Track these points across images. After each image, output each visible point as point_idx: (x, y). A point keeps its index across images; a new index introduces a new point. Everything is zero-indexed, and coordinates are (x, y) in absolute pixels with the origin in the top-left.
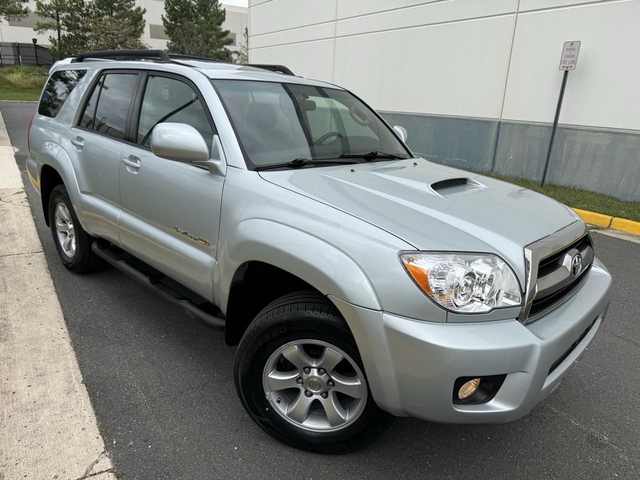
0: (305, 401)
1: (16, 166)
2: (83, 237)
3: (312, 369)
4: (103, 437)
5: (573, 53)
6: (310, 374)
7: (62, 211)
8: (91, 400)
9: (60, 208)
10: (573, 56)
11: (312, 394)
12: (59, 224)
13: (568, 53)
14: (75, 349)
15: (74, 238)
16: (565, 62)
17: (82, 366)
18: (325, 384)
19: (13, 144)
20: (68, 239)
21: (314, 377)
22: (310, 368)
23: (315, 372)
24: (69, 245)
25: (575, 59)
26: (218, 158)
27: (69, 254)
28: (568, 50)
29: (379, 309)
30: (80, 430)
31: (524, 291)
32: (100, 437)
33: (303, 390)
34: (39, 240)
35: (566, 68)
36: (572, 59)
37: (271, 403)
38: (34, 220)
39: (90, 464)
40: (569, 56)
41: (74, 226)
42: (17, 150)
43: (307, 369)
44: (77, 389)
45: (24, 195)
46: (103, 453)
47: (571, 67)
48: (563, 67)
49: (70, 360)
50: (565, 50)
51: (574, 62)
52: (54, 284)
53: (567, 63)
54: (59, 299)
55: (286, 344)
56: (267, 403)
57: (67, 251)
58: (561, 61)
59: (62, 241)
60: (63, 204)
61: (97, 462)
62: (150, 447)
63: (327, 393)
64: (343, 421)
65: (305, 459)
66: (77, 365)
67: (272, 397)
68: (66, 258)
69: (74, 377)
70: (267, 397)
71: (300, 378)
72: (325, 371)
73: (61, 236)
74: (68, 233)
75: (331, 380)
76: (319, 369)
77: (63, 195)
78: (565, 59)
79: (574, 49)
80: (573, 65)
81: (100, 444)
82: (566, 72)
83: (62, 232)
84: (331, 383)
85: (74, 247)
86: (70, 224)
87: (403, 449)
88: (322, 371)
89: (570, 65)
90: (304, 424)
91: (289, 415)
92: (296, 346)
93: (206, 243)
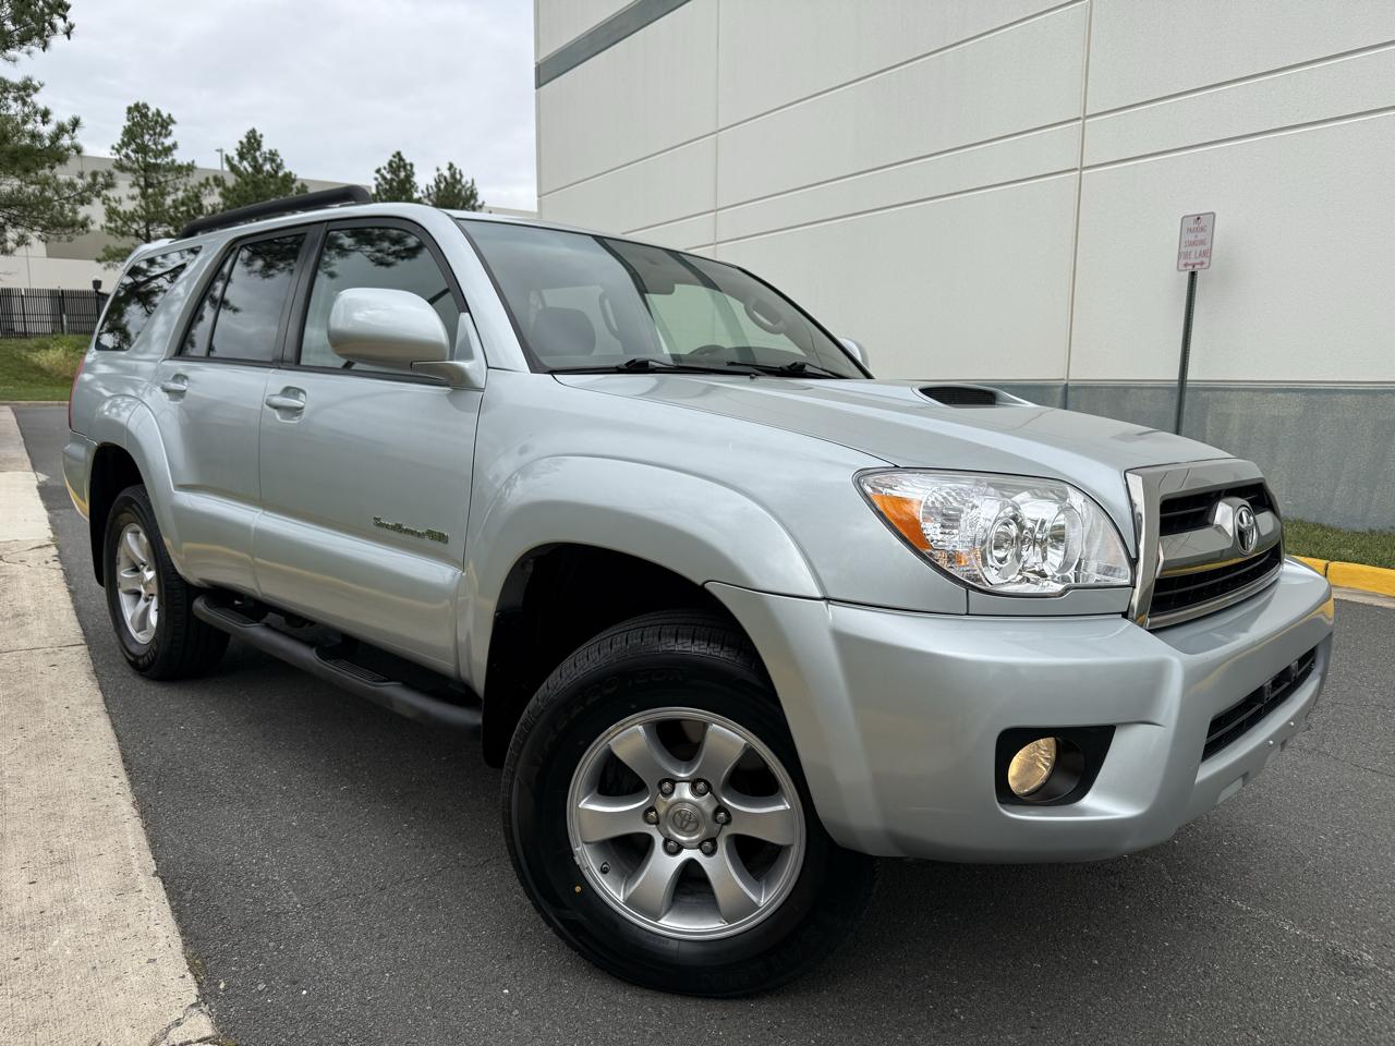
0: (663, 866)
1: (40, 503)
2: (175, 591)
3: (677, 785)
4: (196, 976)
5: (1201, 236)
6: (675, 796)
7: (133, 543)
8: (172, 908)
9: (129, 537)
10: (1202, 242)
11: (680, 848)
12: (124, 574)
13: (1191, 237)
14: (143, 814)
15: (155, 599)
16: (1187, 255)
17: (155, 844)
18: (710, 818)
19: (35, 468)
20: (142, 604)
21: (683, 801)
22: (674, 782)
23: (685, 792)
24: (143, 615)
25: (1207, 247)
26: (469, 355)
27: (142, 638)
28: (1190, 230)
29: (819, 595)
30: (144, 962)
31: (1133, 556)
32: (189, 976)
33: (659, 840)
34: (77, 625)
35: (1191, 267)
36: (1203, 248)
37: (586, 873)
39: (161, 1026)
40: (1193, 244)
41: (158, 573)
42: (43, 478)
43: (667, 786)
44: (143, 887)
45: (53, 551)
46: (193, 1006)
47: (1202, 263)
48: (1186, 265)
49: (132, 834)
50: (1185, 230)
51: (1207, 253)
52: (105, 699)
53: (1193, 256)
54: (114, 726)
55: (618, 723)
56: (576, 874)
57: (138, 632)
58: (1180, 253)
59: (129, 611)
60: (137, 527)
61: (178, 1023)
62: (304, 992)
63: (713, 841)
64: (755, 907)
65: (667, 1009)
66: (144, 842)
67: (588, 860)
68: (134, 649)
69: (136, 864)
70: (576, 858)
71: (652, 809)
72: (709, 788)
73: (125, 600)
74: (143, 591)
75: (721, 808)
76: (694, 783)
77: (139, 506)
78: (1189, 249)
79: (1202, 229)
80: (1206, 260)
81: (190, 992)
82: (1193, 274)
83: (129, 592)
84: (722, 814)
85: (153, 618)
86: (149, 570)
87: (897, 986)
88: (701, 786)
89: (1198, 261)
90: (664, 922)
91: (628, 902)
92: (640, 728)
93: (442, 538)
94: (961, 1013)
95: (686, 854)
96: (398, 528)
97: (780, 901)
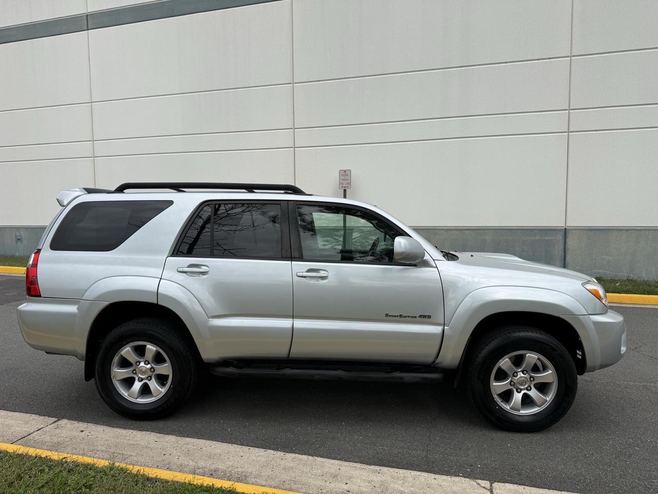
3: (518, 373)
5: (347, 177)
6: (519, 376)
10: (347, 180)
11: (521, 390)
13: (343, 178)
16: (342, 184)
18: (529, 380)
21: (521, 377)
23: (521, 375)
25: (349, 181)
28: (342, 175)
29: (587, 314)
33: (515, 390)
35: (343, 188)
36: (347, 181)
40: (344, 180)
43: (515, 374)
47: (348, 187)
50: (340, 175)
51: (349, 183)
53: (344, 184)
56: (495, 403)
58: (340, 183)
63: (530, 387)
64: (547, 400)
71: (512, 381)
72: (527, 372)
76: (523, 372)
78: (342, 182)
79: (347, 175)
80: (349, 186)
82: (345, 191)
84: (532, 378)
88: (525, 372)
89: (347, 186)
90: (521, 412)
91: (511, 408)
92: (507, 359)
93: (429, 317)
95: (523, 392)
97: (553, 398)
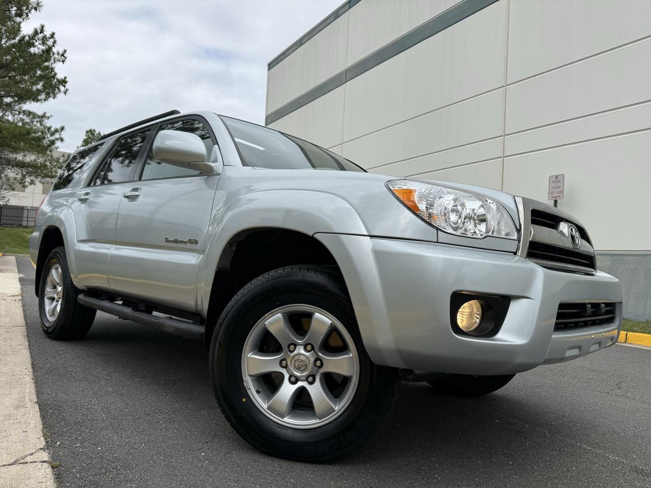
0: (287, 390)
1: (18, 283)
2: (71, 292)
3: (297, 347)
4: (46, 439)
5: (558, 184)
6: (295, 352)
7: (55, 274)
8: (41, 415)
9: (53, 271)
10: (559, 187)
11: (297, 380)
12: (48, 289)
13: (554, 185)
14: (36, 383)
15: (61, 300)
16: (552, 193)
17: (39, 393)
18: (312, 363)
19: (19, 272)
20: (55, 303)
21: (300, 354)
22: (295, 345)
23: (301, 350)
24: (53, 308)
25: (562, 189)
26: (215, 161)
27: (52, 319)
28: (553, 182)
30: (21, 432)
31: (518, 228)
32: (42, 438)
33: (287, 376)
35: (554, 198)
36: (559, 190)
37: (249, 392)
38: (23, 310)
39: (22, 454)
40: (555, 188)
41: (64, 288)
42: (22, 275)
43: (292, 347)
44: (29, 406)
45: (20, 297)
46: (41, 449)
47: (559, 196)
48: (552, 197)
49: (29, 388)
50: (551, 182)
51: (562, 192)
52: (29, 345)
53: (555, 193)
54: (31, 353)
55: (270, 312)
56: (243, 392)
57: (50, 317)
58: (549, 192)
59: (48, 307)
60: (58, 265)
61: (32, 454)
62: (99, 448)
63: (314, 377)
64: (333, 410)
65: (285, 465)
66: (34, 391)
67: (250, 385)
68: (47, 325)
69: (27, 399)
70: (245, 384)
71: (284, 359)
72: (313, 348)
73: (47, 301)
74: (56, 296)
75: (318, 359)
76: (306, 346)
77: (60, 254)
78: (553, 190)
79: (559, 182)
80: (560, 195)
81: (43, 443)
82: (556, 201)
83: (49, 298)
84: (319, 362)
85: (58, 309)
86: (60, 286)
88: (309, 347)
89: (558, 195)
90: (286, 419)
92: (280, 315)
93: (195, 242)
94: (439, 477)
95: (300, 384)
96: (176, 241)
97: (344, 408)
